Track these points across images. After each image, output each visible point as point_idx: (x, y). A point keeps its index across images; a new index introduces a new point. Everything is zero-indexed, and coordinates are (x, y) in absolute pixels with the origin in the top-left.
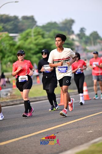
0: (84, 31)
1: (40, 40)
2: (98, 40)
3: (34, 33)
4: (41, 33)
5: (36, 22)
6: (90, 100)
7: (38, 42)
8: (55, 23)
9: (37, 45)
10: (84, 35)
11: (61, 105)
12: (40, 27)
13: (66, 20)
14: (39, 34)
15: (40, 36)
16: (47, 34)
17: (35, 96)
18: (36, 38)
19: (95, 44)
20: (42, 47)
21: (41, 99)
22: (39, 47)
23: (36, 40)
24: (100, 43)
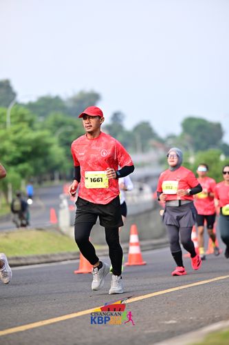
0: (120, 121)
1: (27, 132)
2: (152, 142)
3: (11, 117)
4: (28, 118)
5: (14, 95)
6: (145, 264)
7: (20, 138)
8: (57, 99)
9: (18, 143)
10: (120, 128)
11: (82, 273)
12: (22, 105)
13: (82, 93)
14: (22, 119)
15: (25, 125)
16: (39, 121)
17: (17, 255)
18: (16, 127)
19: (144, 149)
20: (29, 149)
21: (29, 262)
22: (23, 149)
23: (16, 132)
24: (154, 147)
